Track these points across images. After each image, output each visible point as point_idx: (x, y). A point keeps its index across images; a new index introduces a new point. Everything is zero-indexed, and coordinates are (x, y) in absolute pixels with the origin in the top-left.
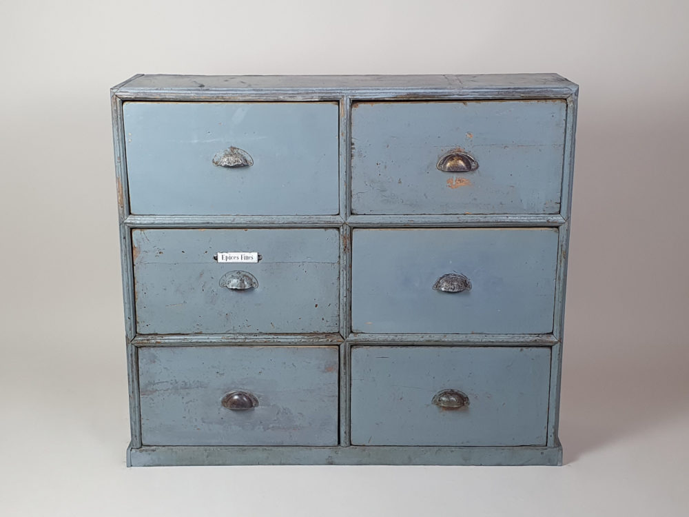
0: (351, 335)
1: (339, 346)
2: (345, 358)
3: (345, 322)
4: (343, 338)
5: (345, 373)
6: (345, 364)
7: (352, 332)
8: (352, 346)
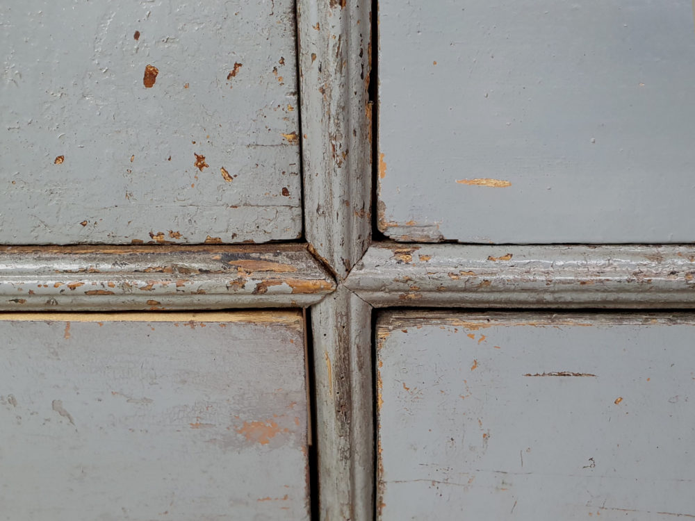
0: (377, 254)
1: (306, 312)
2: (343, 376)
3: (337, 180)
4: (333, 275)
5: (348, 455)
6: (344, 408)
7: (378, 237)
8: (377, 315)
